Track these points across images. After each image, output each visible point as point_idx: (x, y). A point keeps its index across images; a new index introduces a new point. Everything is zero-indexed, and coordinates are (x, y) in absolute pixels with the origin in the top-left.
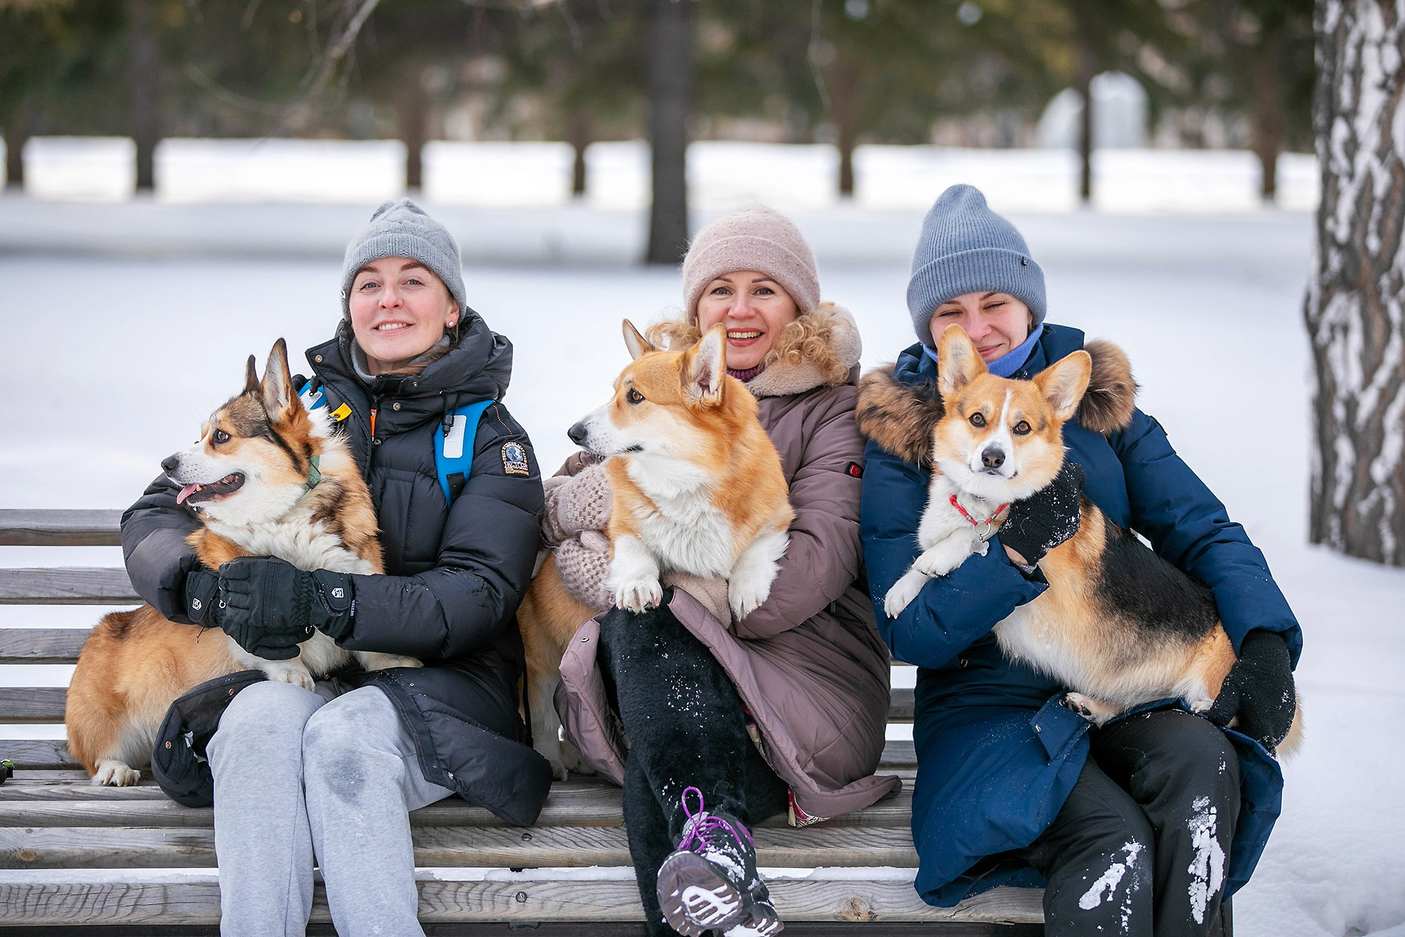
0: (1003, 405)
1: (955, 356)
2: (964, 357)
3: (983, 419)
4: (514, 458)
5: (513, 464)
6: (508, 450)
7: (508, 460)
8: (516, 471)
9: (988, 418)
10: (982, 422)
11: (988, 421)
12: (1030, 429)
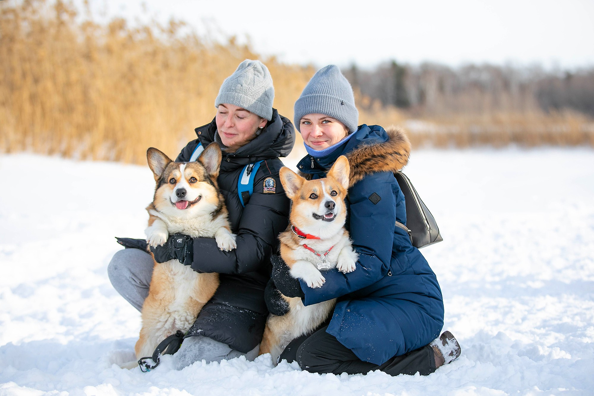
0: (322, 186)
1: (289, 180)
2: (293, 179)
3: (316, 195)
4: (269, 185)
5: (268, 188)
6: (267, 182)
7: (266, 186)
8: (269, 192)
9: (318, 193)
10: (316, 197)
11: (318, 195)
12: (336, 193)
